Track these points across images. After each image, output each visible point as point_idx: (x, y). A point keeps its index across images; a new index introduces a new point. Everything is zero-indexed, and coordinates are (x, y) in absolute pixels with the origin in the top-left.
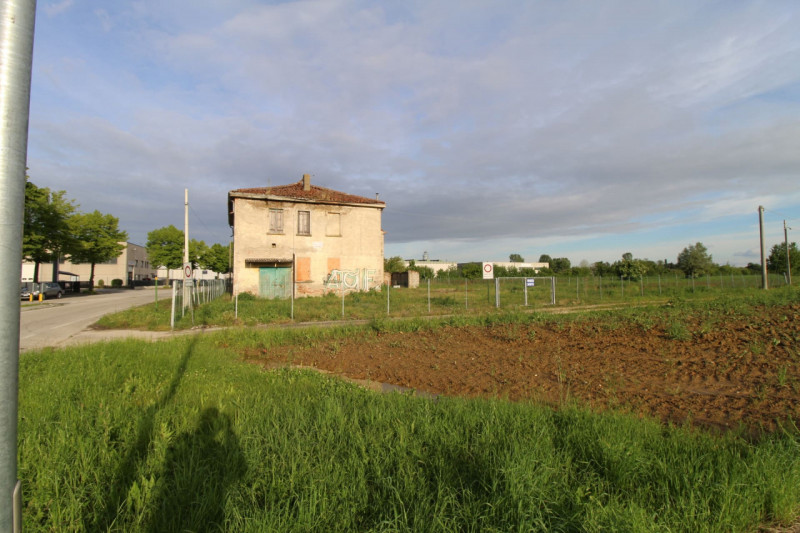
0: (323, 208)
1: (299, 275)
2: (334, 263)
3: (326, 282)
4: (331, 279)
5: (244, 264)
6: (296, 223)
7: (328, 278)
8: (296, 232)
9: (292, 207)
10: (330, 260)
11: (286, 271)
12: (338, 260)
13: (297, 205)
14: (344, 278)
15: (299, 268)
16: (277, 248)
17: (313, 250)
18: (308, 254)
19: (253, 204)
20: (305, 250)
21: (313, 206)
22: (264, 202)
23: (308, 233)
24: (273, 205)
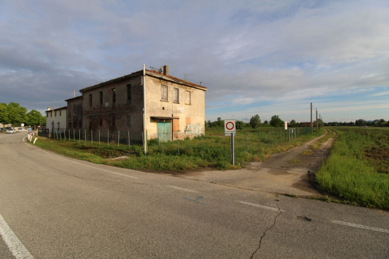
0: (184, 88)
1: (175, 127)
2: (188, 120)
3: (185, 131)
4: (187, 129)
5: (149, 120)
6: (173, 95)
7: (186, 129)
8: (173, 101)
9: (172, 85)
10: (187, 118)
11: (169, 125)
12: (190, 118)
13: (174, 84)
14: (192, 128)
15: (175, 123)
16: (165, 110)
17: (180, 112)
18: (178, 115)
19: (153, 80)
20: (177, 112)
21: (180, 86)
22: (158, 80)
23: (178, 102)
24: (163, 82)
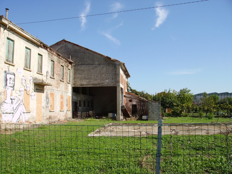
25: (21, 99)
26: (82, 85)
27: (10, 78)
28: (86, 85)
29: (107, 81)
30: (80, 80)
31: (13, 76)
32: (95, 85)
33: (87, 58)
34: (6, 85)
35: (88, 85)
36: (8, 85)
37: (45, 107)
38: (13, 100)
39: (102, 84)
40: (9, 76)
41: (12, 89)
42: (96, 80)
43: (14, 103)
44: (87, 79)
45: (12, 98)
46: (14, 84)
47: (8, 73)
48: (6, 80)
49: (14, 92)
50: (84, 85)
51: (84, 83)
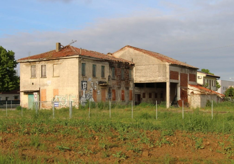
0: (51, 62)
1: (42, 98)
2: (56, 92)
3: (52, 103)
5: (23, 93)
6: (41, 71)
7: (54, 100)
8: (41, 77)
9: (39, 64)
10: (54, 90)
12: (58, 90)
13: (41, 62)
14: (60, 100)
15: (42, 95)
16: (34, 85)
17: (47, 85)
18: (45, 87)
20: (44, 85)
21: (47, 62)
22: (29, 63)
24: (32, 64)
25: (91, 95)
26: (140, 81)
27: (85, 84)
28: (144, 81)
29: (159, 78)
30: (139, 77)
31: (86, 83)
32: (150, 81)
33: (144, 60)
34: (82, 88)
35: (145, 81)
36: (84, 88)
37: (108, 99)
38: (86, 96)
39: (156, 80)
40: (84, 83)
41: (86, 89)
42: (151, 77)
43: (87, 97)
44: (144, 77)
45: (86, 94)
46: (87, 87)
47: (83, 82)
48: (82, 85)
49: (87, 91)
50: (142, 81)
51: (143, 80)
